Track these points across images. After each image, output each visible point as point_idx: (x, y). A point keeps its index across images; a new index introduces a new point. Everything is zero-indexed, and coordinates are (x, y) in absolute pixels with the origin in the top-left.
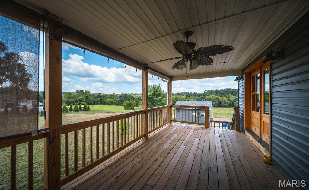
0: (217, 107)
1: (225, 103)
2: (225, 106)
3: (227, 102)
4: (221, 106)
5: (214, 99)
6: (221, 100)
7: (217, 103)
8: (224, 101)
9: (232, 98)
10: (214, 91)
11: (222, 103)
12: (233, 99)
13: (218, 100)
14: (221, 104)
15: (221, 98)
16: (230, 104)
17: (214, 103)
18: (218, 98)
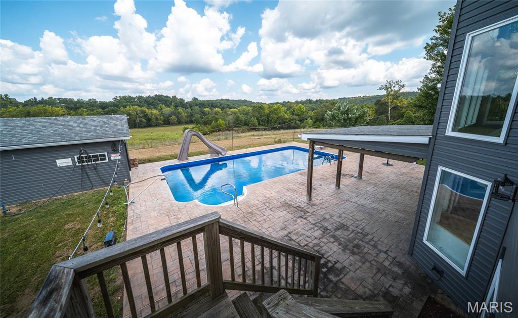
0: (145, 127)
1: (157, 119)
2: (157, 125)
3: (159, 117)
4: (150, 126)
5: (137, 114)
6: (149, 115)
7: (143, 120)
8: (155, 116)
9: (166, 111)
10: (135, 98)
11: (151, 120)
12: (167, 113)
13: (145, 116)
14: (151, 122)
15: (148, 111)
16: (164, 120)
17: (138, 121)
18: (144, 112)
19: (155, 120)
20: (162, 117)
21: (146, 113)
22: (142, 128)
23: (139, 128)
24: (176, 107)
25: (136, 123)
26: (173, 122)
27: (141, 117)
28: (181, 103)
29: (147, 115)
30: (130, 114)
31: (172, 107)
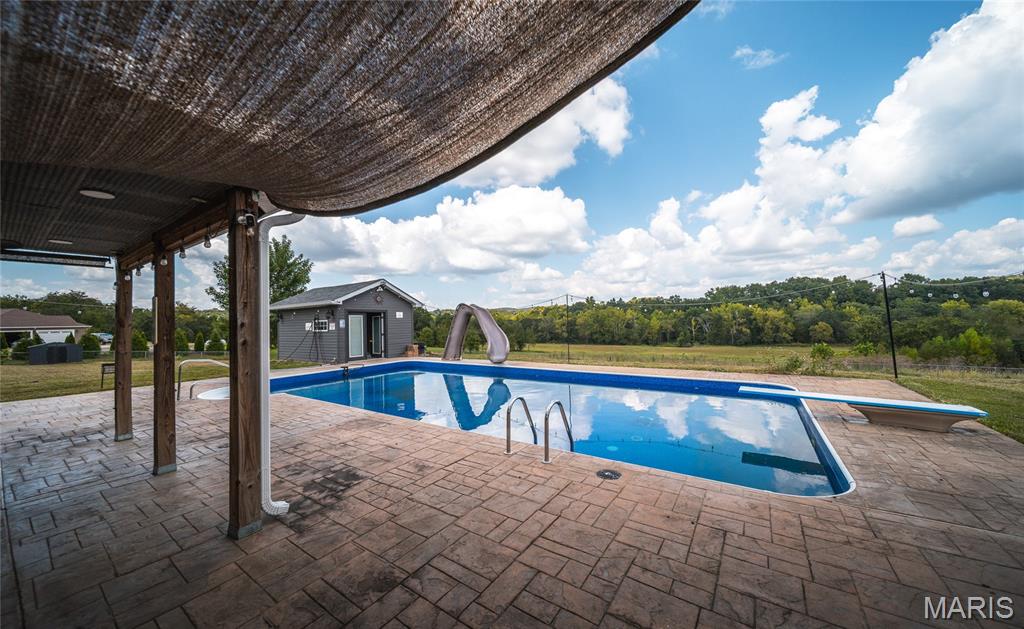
0: (746, 344)
1: (777, 329)
2: (776, 342)
3: (782, 324)
4: (760, 343)
5: (734, 318)
6: (760, 319)
7: (744, 329)
8: (772, 323)
9: (806, 311)
11: (763, 329)
12: (808, 315)
13: (750, 322)
14: (762, 335)
15: (758, 311)
16: (795, 332)
17: (734, 331)
18: (748, 314)
19: (771, 332)
20: (790, 325)
21: (752, 317)
22: (741, 345)
23: (735, 345)
24: (841, 300)
25: (730, 336)
26: (819, 336)
27: (742, 324)
28: (856, 291)
29: (755, 319)
30: (720, 318)
31: (828, 303)
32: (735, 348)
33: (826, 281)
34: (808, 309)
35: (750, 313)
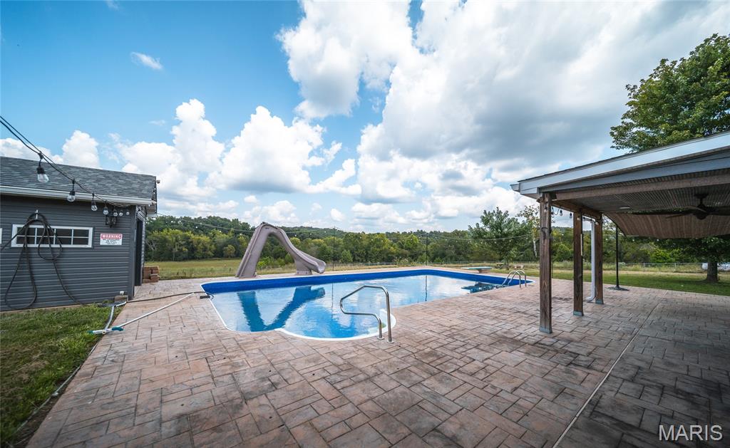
0: (184, 259)
1: (205, 249)
2: (204, 258)
3: (208, 246)
4: (193, 258)
5: (177, 241)
6: (195, 242)
7: (184, 249)
8: (203, 245)
10: (178, 220)
11: (197, 249)
12: (222, 241)
13: (188, 243)
14: (195, 253)
15: (194, 237)
16: (215, 251)
17: (176, 250)
18: (187, 238)
19: (201, 250)
20: (213, 246)
21: (190, 240)
22: (180, 261)
23: (176, 260)
24: (236, 233)
25: (172, 254)
26: (228, 254)
27: (182, 245)
28: (244, 228)
29: (192, 242)
30: (165, 240)
31: (231, 234)
32: (176, 263)
33: (229, 221)
34: (221, 237)
35: (189, 238)
